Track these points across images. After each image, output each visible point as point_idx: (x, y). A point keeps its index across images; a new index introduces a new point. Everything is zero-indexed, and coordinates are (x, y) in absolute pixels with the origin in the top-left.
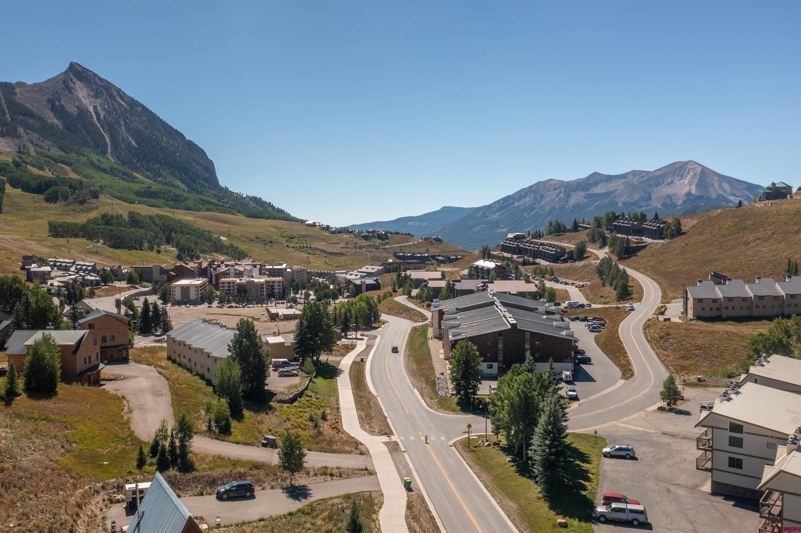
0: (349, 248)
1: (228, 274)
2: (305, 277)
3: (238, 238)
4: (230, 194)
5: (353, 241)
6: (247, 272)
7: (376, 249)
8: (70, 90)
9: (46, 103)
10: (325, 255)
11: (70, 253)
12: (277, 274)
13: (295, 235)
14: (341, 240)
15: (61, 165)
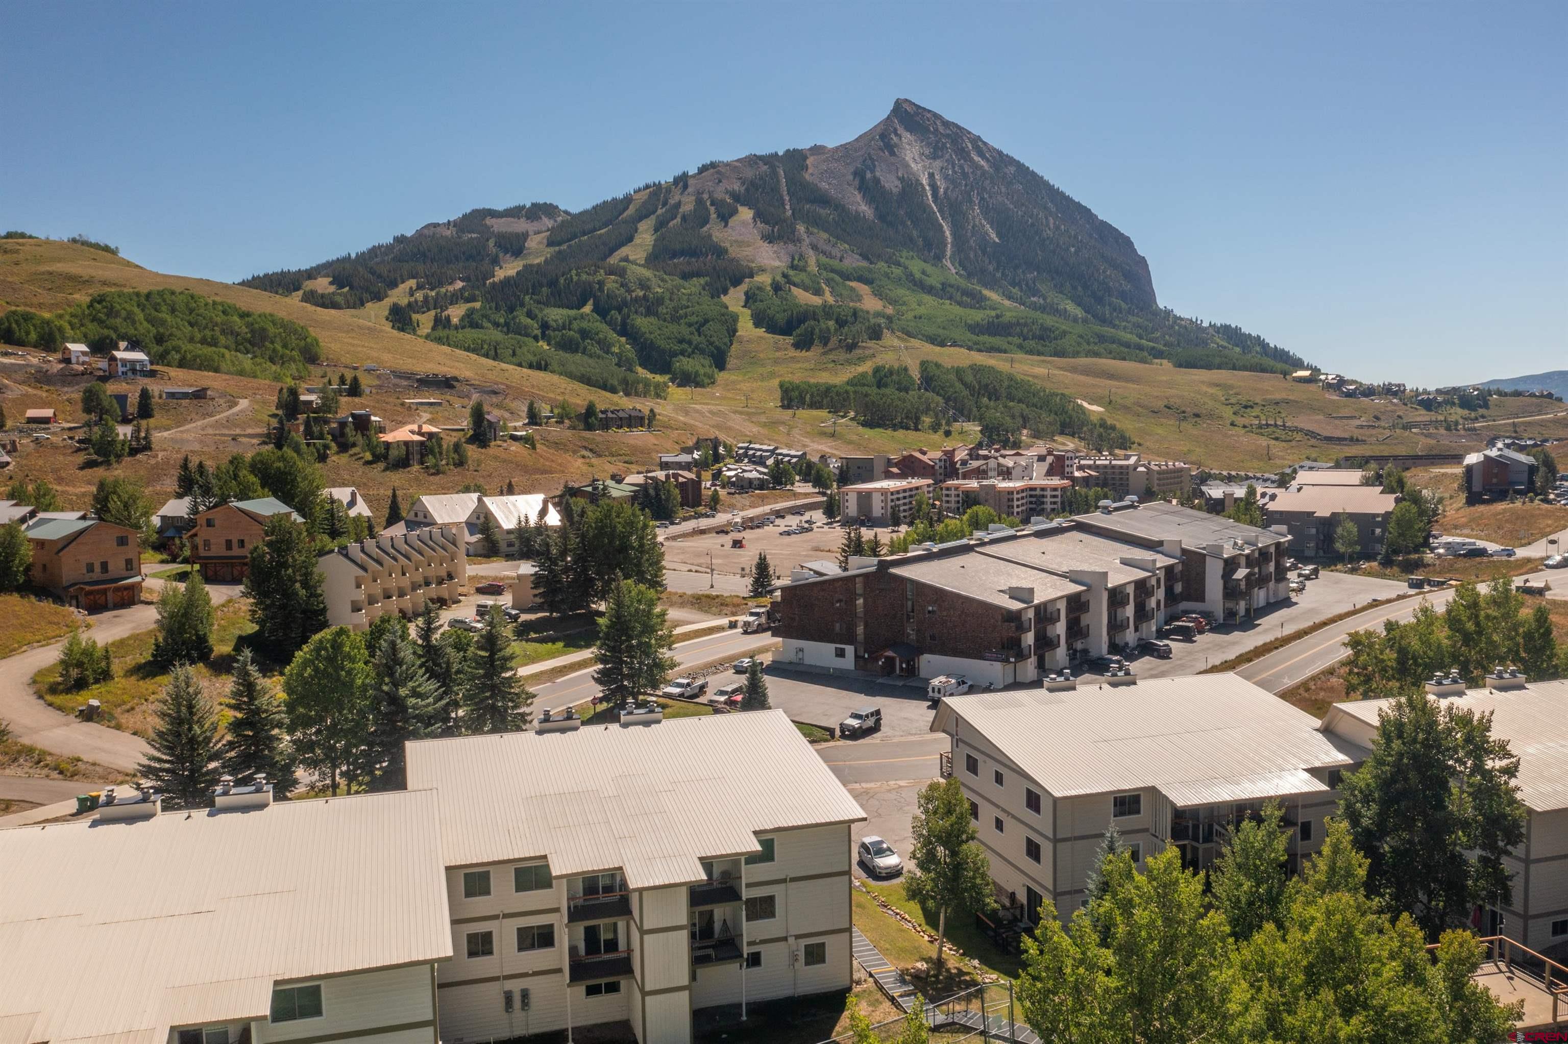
0: (1379, 427)
1: (987, 473)
3: (1126, 408)
4: (1175, 322)
5: (1394, 411)
6: (1019, 469)
7: (1448, 429)
8: (890, 148)
9: (851, 177)
10: (1313, 442)
12: (1118, 477)
13: (1258, 401)
14: (1364, 411)
15: (853, 284)
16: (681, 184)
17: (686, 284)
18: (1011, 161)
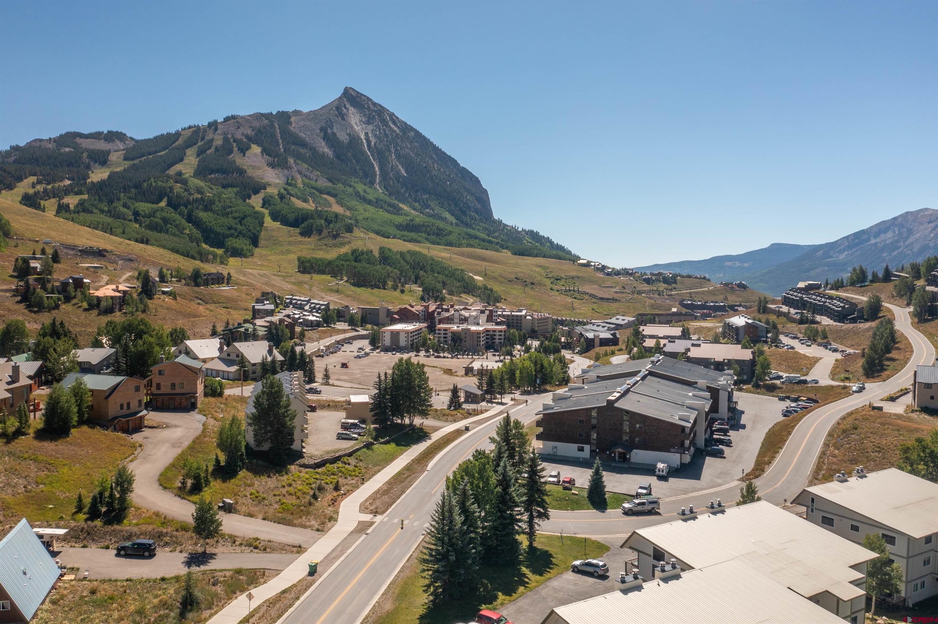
0: (626, 293)
1: (453, 320)
2: (550, 327)
3: (495, 278)
4: (504, 227)
5: (631, 284)
6: (472, 318)
7: (659, 295)
8: (343, 116)
9: (319, 131)
10: (594, 300)
11: (310, 290)
12: (515, 322)
13: (563, 276)
14: (617, 283)
15: (325, 196)
16: (213, 127)
17: (225, 191)
18: (412, 129)
